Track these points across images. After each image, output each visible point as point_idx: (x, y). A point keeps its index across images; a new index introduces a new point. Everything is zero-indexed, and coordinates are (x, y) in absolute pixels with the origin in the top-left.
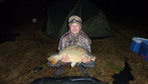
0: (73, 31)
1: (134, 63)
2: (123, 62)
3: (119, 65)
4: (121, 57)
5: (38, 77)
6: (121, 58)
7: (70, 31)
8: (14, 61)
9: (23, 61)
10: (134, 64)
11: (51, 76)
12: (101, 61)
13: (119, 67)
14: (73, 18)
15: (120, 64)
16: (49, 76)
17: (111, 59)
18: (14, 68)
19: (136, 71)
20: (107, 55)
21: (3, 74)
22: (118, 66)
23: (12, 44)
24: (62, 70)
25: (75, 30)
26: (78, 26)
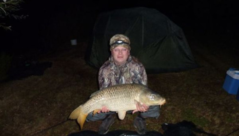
0: (118, 57)
1: (228, 111)
2: (210, 110)
3: (202, 115)
4: (208, 101)
5: (74, 131)
6: (207, 103)
7: (112, 58)
8: (41, 106)
9: (55, 105)
10: (228, 113)
11: (93, 130)
12: (173, 109)
13: (202, 118)
14: (117, 38)
15: (204, 114)
16: (91, 130)
17: (189, 105)
18: (42, 116)
19: (231, 126)
20: (185, 99)
21: (25, 125)
22: (200, 117)
23: (40, 79)
24: (110, 121)
25: (120, 56)
26: (125, 50)
